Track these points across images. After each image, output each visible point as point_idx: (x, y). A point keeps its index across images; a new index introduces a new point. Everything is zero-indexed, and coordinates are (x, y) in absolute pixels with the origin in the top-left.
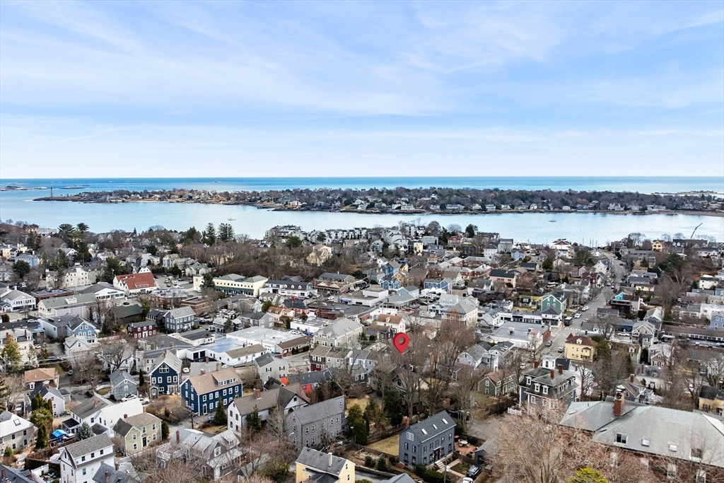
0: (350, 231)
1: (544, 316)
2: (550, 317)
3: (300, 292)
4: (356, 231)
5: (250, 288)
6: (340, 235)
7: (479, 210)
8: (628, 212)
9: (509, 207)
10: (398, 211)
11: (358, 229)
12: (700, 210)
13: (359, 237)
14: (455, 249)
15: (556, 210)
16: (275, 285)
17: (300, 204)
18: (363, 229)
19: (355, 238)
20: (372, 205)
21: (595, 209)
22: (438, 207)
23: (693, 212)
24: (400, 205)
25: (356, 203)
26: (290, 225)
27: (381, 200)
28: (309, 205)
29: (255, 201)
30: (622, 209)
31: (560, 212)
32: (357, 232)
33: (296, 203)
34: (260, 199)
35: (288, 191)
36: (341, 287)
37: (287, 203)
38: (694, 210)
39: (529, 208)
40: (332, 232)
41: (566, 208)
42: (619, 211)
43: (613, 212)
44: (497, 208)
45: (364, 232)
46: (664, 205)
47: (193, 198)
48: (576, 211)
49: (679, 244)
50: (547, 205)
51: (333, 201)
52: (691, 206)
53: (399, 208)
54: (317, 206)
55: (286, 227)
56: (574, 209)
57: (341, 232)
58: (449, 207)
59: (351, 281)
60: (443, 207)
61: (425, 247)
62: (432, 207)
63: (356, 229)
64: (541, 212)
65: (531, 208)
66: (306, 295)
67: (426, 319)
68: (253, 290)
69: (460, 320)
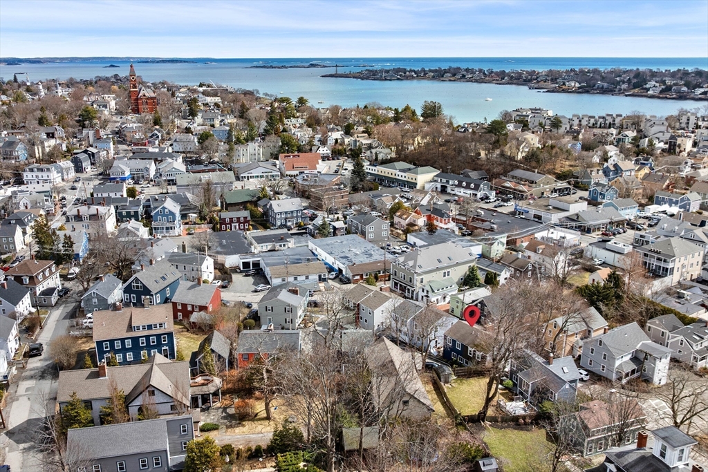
0: (600, 117)
3: (471, 192)
4: (607, 118)
5: (413, 181)
6: (584, 122)
10: (703, 96)
11: (611, 115)
13: (611, 125)
16: (444, 180)
18: (618, 116)
19: (605, 127)
20: (668, 89)
25: (647, 86)
27: (683, 82)
28: (589, 86)
29: (530, 81)
33: (573, 84)
34: (536, 79)
35: (573, 71)
36: (529, 191)
37: (564, 83)
45: (618, 120)
47: (467, 77)
51: (618, 83)
54: (598, 88)
57: (588, 119)
59: (550, 184)
63: (608, 115)
66: (479, 196)
67: (613, 254)
68: (416, 184)
69: (662, 264)
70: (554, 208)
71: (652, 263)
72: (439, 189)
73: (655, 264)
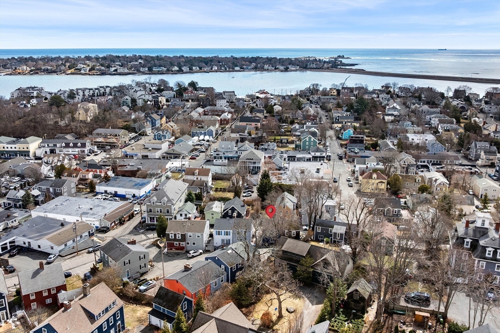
0: (96, 89)
1: (313, 154)
2: (318, 154)
3: (79, 149)
4: (100, 89)
5: (26, 149)
6: (87, 93)
7: (178, 71)
8: (277, 70)
9: (198, 69)
11: (103, 87)
12: (320, 68)
13: (104, 94)
14: (190, 101)
15: (231, 70)
16: (51, 145)
17: (29, 69)
18: (107, 87)
19: (100, 95)
20: (92, 69)
21: (256, 69)
22: (147, 69)
23: (317, 70)
24: (116, 68)
25: (78, 67)
26: (33, 86)
27: (99, 64)
28: (38, 69)
30: (273, 69)
31: (233, 71)
32: (102, 90)
33: (24, 68)
35: (13, 58)
36: (118, 141)
37: (16, 68)
38: (317, 68)
39: (212, 69)
40: (79, 91)
41: (237, 68)
42: (272, 70)
43: (267, 70)
44: (190, 69)
45: (108, 90)
46: (298, 65)
48: (244, 71)
49: (346, 91)
50: (224, 67)
51: (57, 66)
52: (314, 66)
53: (116, 70)
54: (44, 70)
55: (29, 88)
56: (242, 69)
57: (88, 91)
58: (155, 69)
59: (125, 135)
60: (150, 69)
61: (167, 101)
62: (142, 69)
63: (101, 87)
64: (221, 72)
65: (213, 69)
66: (86, 152)
67: (220, 167)
68: (29, 151)
69: (256, 165)
70: (152, 149)
71: (250, 166)
72: (49, 153)
73: (252, 166)
